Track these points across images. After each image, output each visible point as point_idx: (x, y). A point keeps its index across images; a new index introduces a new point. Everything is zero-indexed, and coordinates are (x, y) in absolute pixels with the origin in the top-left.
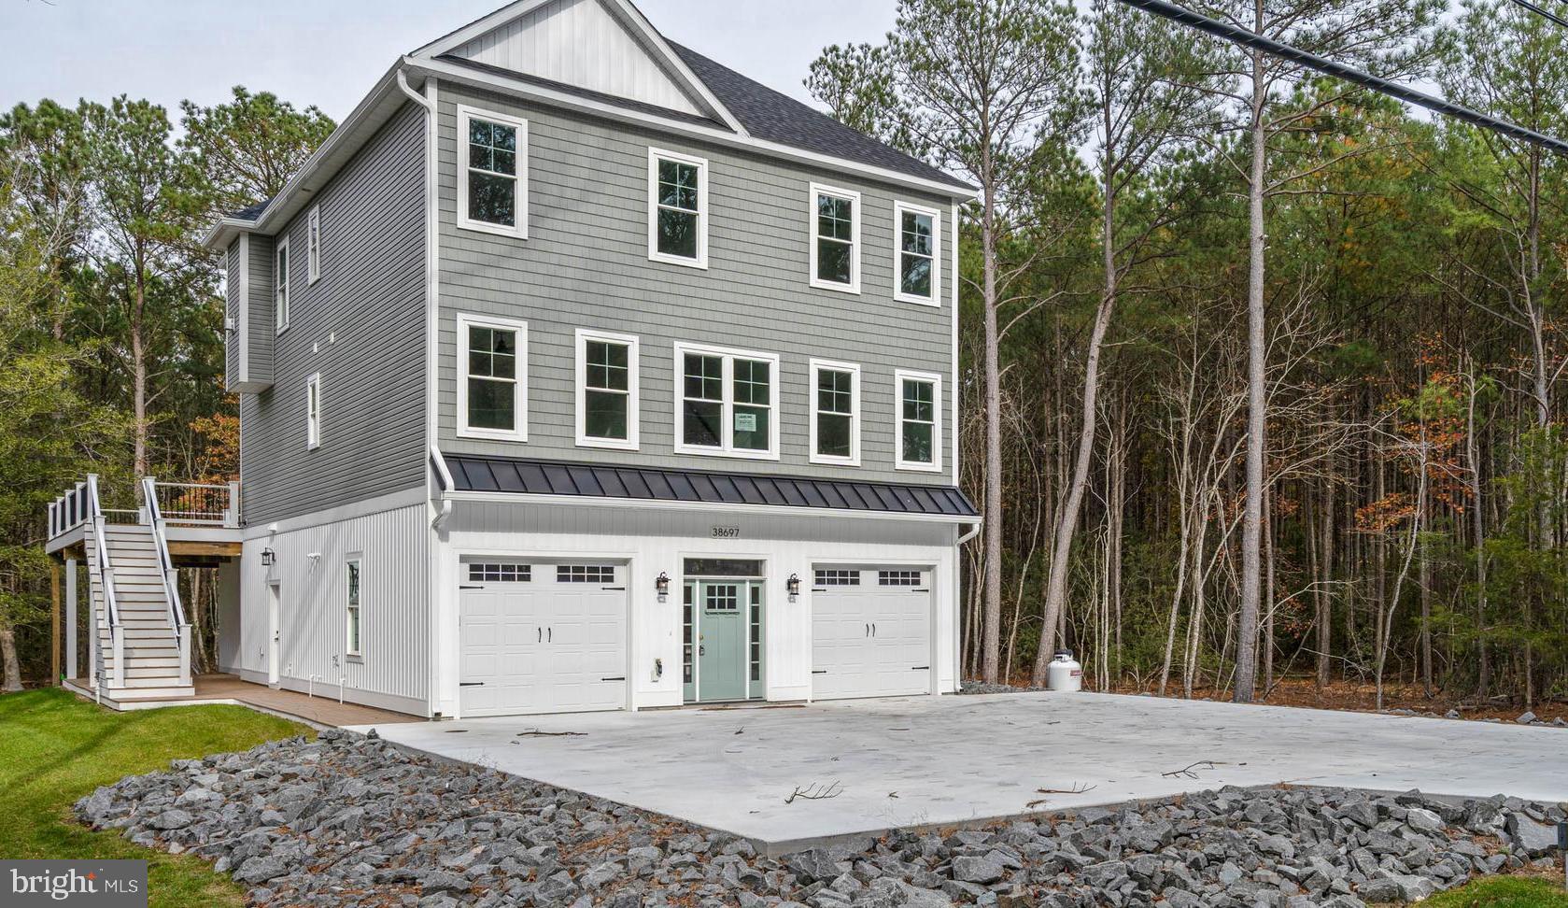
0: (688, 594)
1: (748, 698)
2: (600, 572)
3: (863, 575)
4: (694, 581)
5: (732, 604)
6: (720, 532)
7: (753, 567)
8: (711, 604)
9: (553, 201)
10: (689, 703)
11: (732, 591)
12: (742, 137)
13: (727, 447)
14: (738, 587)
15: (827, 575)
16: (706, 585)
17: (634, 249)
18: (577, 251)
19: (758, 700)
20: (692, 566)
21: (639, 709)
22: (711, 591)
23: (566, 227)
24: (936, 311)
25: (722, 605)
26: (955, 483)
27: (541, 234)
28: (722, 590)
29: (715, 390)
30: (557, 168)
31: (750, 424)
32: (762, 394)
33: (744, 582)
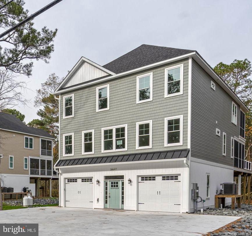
0: (106, 184)
1: (120, 208)
2: (90, 180)
3: (157, 178)
4: (107, 181)
5: (117, 186)
6: (112, 170)
7: (122, 177)
8: (112, 186)
9: (79, 107)
10: (105, 208)
11: (117, 183)
12: (114, 75)
13: (114, 150)
14: (119, 182)
15: (145, 178)
16: (110, 182)
17: (94, 111)
18: (83, 116)
19: (122, 210)
20: (107, 178)
21: (94, 208)
22: (112, 183)
23: (81, 111)
24: (182, 96)
25: (115, 186)
26: (189, 147)
27: (77, 115)
28: (115, 183)
29: (111, 137)
30: (79, 100)
31: (120, 143)
32: (123, 135)
33: (120, 181)
